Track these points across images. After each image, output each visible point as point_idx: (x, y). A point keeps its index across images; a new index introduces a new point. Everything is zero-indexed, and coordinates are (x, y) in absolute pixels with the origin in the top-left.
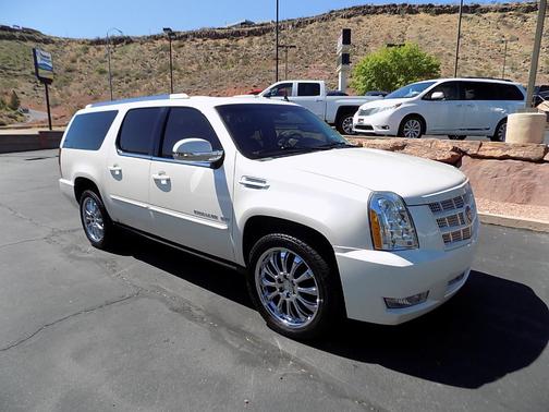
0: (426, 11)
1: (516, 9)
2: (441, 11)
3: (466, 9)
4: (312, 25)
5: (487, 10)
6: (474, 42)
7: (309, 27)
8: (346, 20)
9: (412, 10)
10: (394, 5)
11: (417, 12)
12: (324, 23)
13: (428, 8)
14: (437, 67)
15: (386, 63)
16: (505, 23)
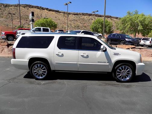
0: (46, 10)
1: (66, 13)
2: (50, 10)
3: (56, 11)
4: (11, 7)
5: (61, 12)
6: (59, 19)
7: (10, 8)
8: (23, 8)
9: (43, 9)
10: (38, 6)
11: (44, 10)
12: (16, 7)
13: (47, 9)
14: (57, 25)
15: (44, 23)
16: (65, 16)
